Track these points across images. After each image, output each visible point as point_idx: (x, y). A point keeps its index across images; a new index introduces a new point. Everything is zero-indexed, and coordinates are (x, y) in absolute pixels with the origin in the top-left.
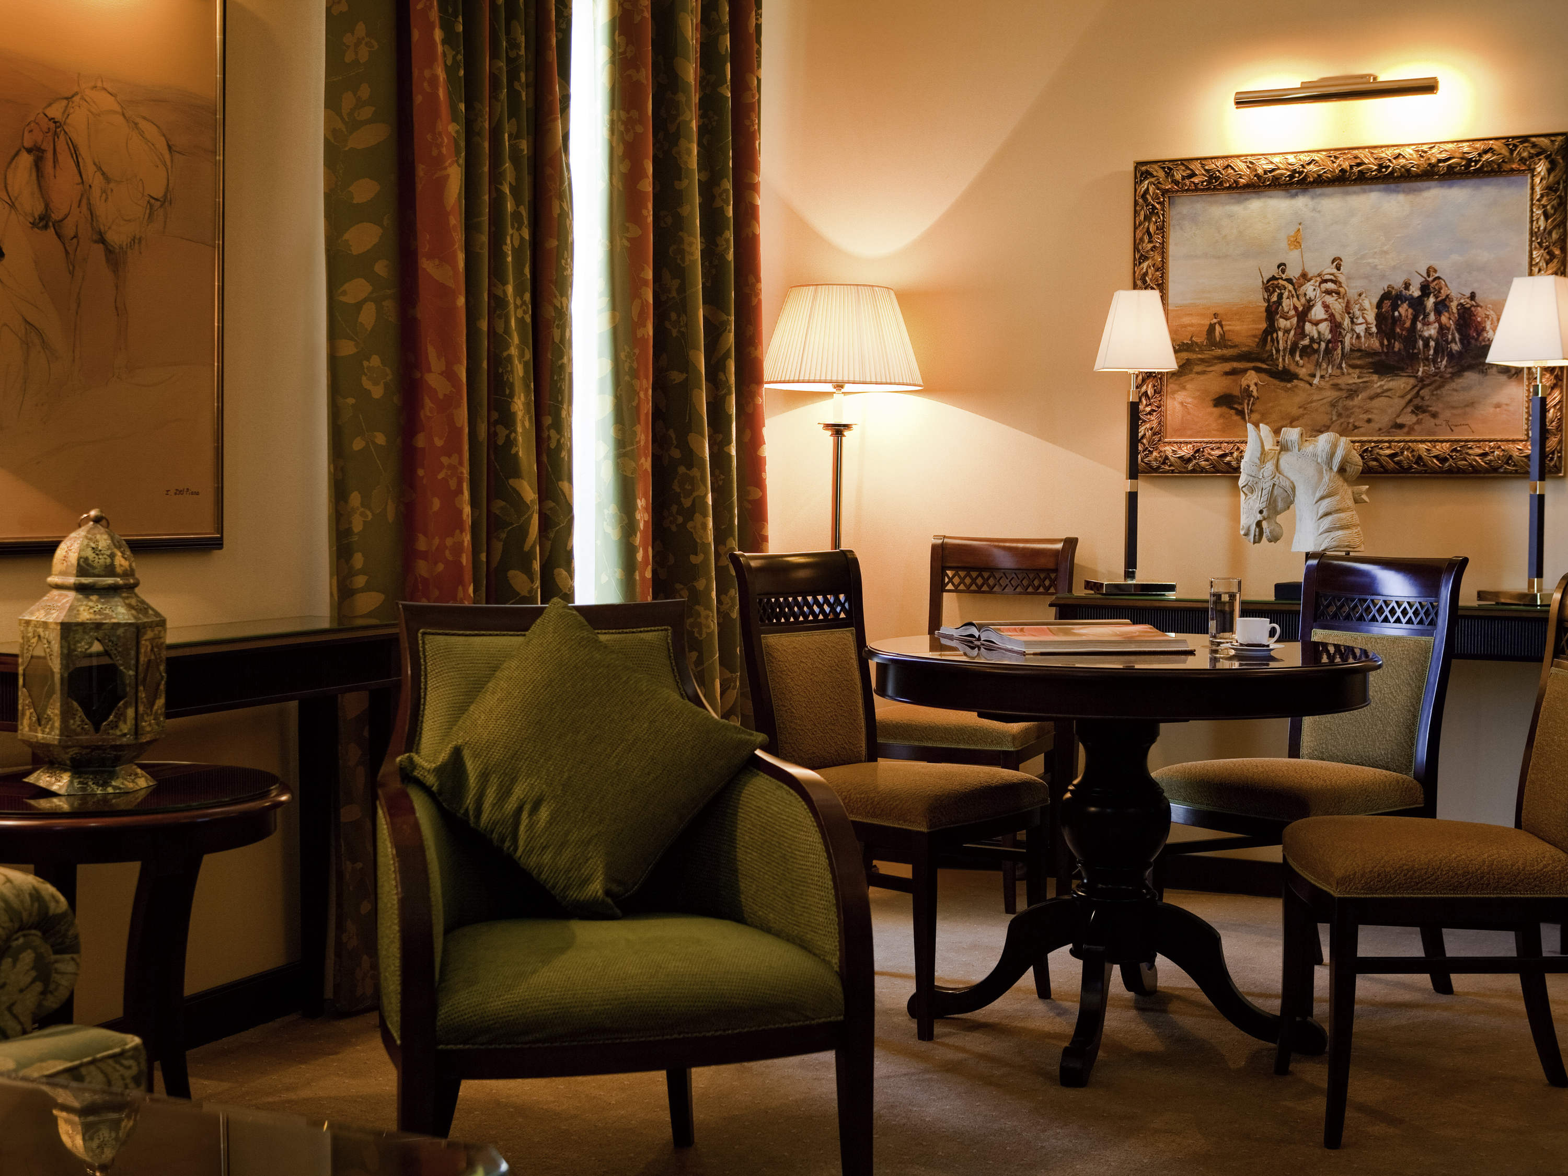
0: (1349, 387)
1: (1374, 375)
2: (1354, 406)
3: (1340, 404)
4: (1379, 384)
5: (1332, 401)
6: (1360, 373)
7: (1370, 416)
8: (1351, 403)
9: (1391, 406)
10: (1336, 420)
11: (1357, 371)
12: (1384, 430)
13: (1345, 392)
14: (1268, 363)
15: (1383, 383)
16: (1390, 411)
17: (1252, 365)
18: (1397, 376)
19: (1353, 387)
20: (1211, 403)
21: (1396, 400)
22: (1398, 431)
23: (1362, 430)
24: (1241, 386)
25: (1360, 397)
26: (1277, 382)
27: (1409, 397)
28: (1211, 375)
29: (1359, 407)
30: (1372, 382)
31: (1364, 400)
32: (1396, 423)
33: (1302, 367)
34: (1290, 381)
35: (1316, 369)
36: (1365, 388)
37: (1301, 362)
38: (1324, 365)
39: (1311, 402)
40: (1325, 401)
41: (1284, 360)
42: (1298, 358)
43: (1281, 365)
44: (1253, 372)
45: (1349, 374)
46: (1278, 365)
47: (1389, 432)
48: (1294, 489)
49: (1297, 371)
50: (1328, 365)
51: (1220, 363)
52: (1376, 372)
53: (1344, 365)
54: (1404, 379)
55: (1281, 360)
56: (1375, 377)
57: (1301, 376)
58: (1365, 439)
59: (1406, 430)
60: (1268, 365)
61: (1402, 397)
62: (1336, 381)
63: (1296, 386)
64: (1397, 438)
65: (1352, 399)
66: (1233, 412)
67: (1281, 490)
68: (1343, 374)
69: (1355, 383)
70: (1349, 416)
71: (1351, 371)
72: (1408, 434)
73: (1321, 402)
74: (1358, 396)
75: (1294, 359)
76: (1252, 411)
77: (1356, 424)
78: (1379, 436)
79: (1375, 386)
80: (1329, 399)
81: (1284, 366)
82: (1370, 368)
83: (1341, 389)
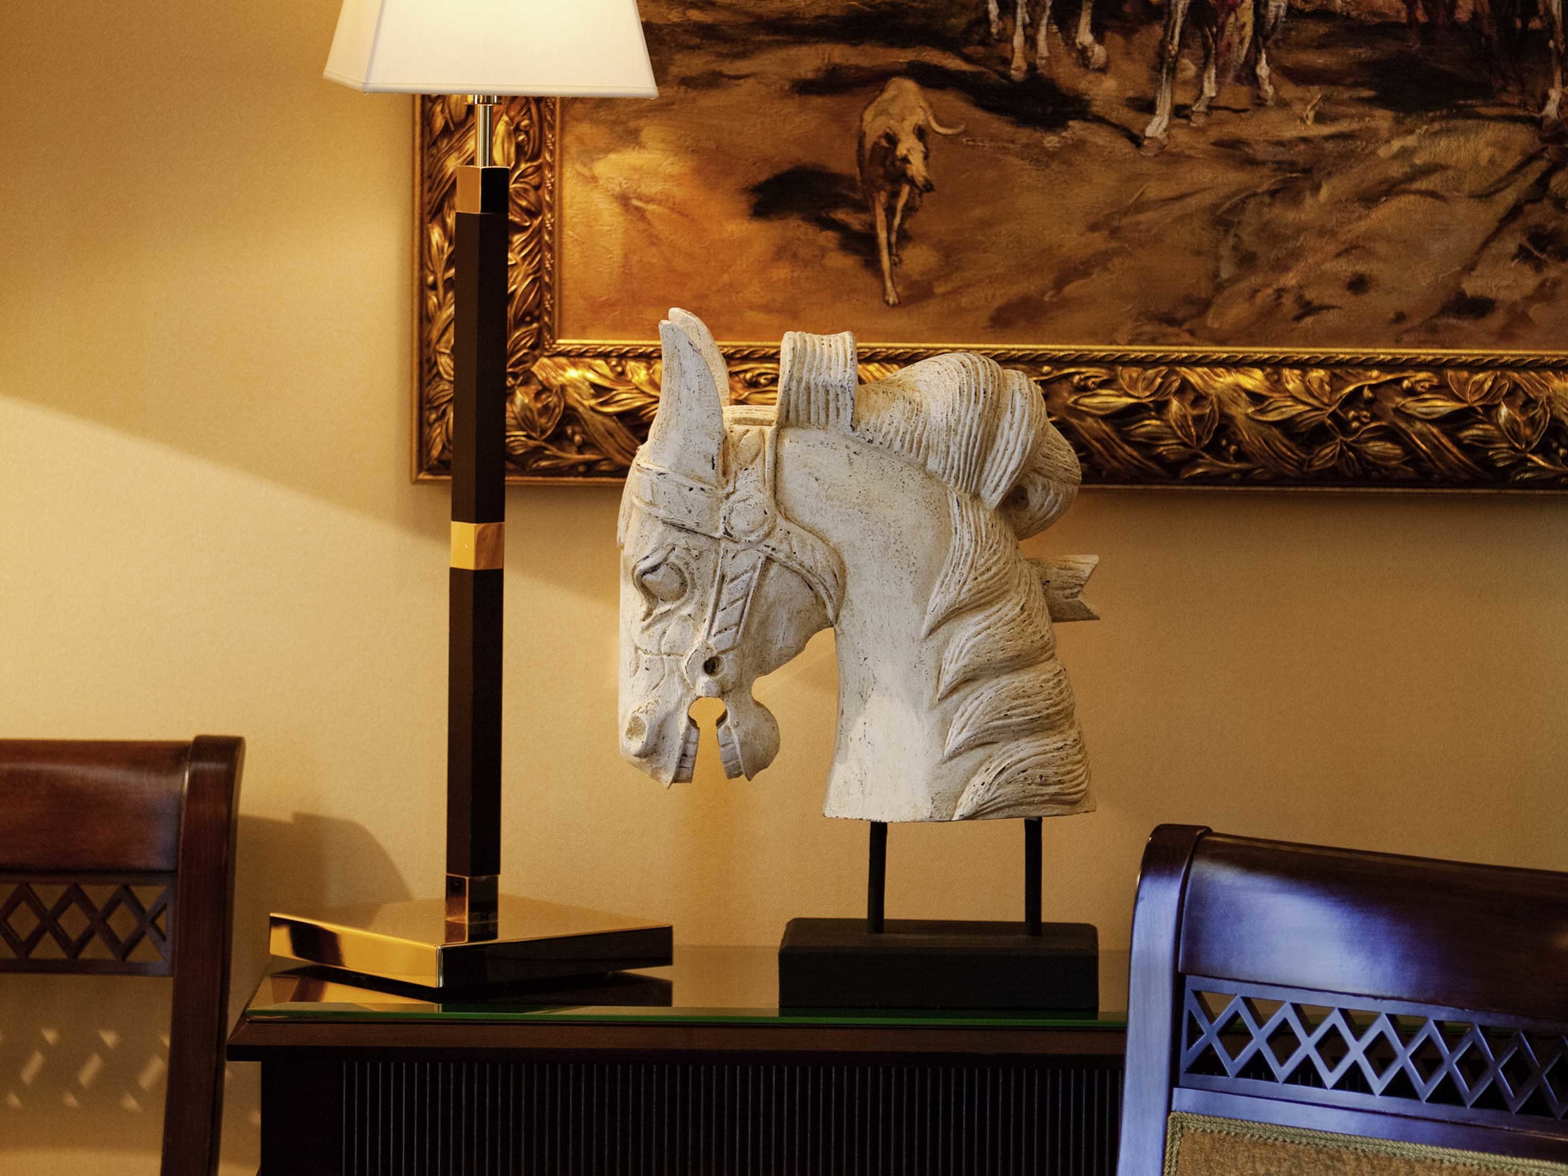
0: (1284, 155)
1: (1379, 113)
2: (1300, 229)
3: (1250, 218)
4: (1396, 145)
5: (1216, 206)
6: (1326, 99)
7: (1361, 268)
8: (1291, 216)
9: (1445, 231)
10: (1233, 281)
11: (1316, 93)
12: (1417, 321)
13: (1265, 171)
14: (968, 50)
15: (1410, 141)
16: (1436, 248)
17: (905, 56)
18: (1468, 116)
19: (1300, 154)
20: (742, 204)
21: (1462, 208)
22: (1467, 324)
23: (1331, 318)
24: (862, 136)
25: (1324, 193)
26: (1000, 126)
27: (1509, 197)
28: (742, 92)
29: (1322, 232)
30: (1371, 135)
31: (1337, 203)
32: (1462, 294)
33: (1103, 70)
34: (1054, 123)
35: (1156, 82)
36: (1346, 157)
37: (1099, 52)
38: (1189, 68)
39: (1139, 207)
40: (1192, 203)
41: (1031, 41)
42: (1085, 36)
43: (1019, 61)
44: (910, 85)
45: (1283, 104)
46: (1007, 62)
47: (1434, 330)
48: (840, 576)
49: (1082, 85)
50: (1203, 68)
51: (780, 44)
52: (1381, 101)
53: (1263, 70)
54: (1493, 132)
55: (1018, 40)
56: (1382, 119)
57: (1097, 107)
58: (1343, 352)
59: (1496, 320)
60: (967, 59)
61: (1485, 196)
62: (1234, 129)
63: (1079, 145)
64: (1466, 353)
65: (1296, 200)
66: (828, 238)
67: (795, 582)
68: (1260, 103)
69: (1304, 140)
70: (1281, 266)
71: (1290, 91)
72: (1505, 336)
73: (1177, 209)
74: (1317, 188)
75: (1069, 41)
76: (904, 237)
77: (1311, 295)
78: (1398, 343)
79: (1383, 152)
80: (1208, 199)
81: (1032, 67)
82: (1363, 85)
83: (1252, 162)
